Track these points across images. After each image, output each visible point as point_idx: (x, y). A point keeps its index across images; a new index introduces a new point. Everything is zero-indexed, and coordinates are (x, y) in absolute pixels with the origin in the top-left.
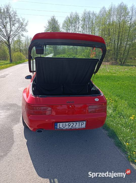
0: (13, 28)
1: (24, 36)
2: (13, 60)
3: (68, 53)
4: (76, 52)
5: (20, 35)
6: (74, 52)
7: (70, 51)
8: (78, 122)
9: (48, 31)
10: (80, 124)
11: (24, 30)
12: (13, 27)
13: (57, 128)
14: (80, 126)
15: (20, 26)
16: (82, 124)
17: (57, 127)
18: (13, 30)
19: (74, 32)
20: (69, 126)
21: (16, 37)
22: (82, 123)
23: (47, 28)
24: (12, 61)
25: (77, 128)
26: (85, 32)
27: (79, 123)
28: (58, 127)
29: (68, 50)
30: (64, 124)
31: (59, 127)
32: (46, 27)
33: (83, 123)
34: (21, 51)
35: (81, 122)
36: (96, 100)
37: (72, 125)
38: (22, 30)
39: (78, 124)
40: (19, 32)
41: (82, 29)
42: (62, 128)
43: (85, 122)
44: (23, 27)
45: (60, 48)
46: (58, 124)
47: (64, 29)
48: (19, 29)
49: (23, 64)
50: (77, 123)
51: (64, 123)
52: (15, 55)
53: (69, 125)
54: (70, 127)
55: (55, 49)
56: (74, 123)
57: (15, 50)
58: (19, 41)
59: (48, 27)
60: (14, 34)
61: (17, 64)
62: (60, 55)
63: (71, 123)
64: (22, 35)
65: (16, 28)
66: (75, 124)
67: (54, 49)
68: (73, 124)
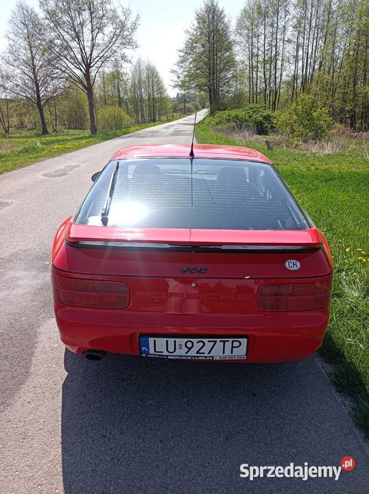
0: (100, 39)
1: (127, 61)
2: (99, 127)
3: (251, 105)
4: (274, 103)
5: (118, 58)
6: (268, 102)
7: (255, 101)
8: (218, 340)
9: (196, 43)
10: (229, 345)
11: (128, 42)
12: (100, 35)
13: (148, 353)
14: (228, 352)
15: (118, 31)
16: (233, 347)
17: (148, 349)
18: (98, 45)
19: (272, 41)
20: (190, 349)
21: (108, 64)
22: (233, 341)
23: (193, 35)
24: (96, 130)
25: (218, 358)
26: (305, 41)
27: (224, 342)
28: (152, 351)
29: (251, 96)
30: (171, 341)
31: (155, 351)
32: (191, 31)
33: (236, 344)
34: (121, 102)
35: (231, 340)
36: (292, 265)
37: (197, 346)
38: (122, 44)
39: (219, 344)
40: (114, 48)
41: (296, 33)
42: (165, 353)
43: (246, 340)
44: (126, 33)
45: (228, 92)
46: (151, 340)
47: (240, 34)
48: (114, 39)
49: (124, 138)
50: (216, 342)
51: (169, 340)
52: (103, 113)
53: (189, 345)
54: (193, 353)
55: (212, 96)
56: (206, 340)
57: (107, 101)
58: (116, 76)
59: (195, 33)
60: (101, 55)
61: (107, 137)
62: (227, 112)
63: (195, 341)
64: (124, 57)
65: (106, 38)
66: (209, 345)
67: (210, 95)
68: (201, 344)
